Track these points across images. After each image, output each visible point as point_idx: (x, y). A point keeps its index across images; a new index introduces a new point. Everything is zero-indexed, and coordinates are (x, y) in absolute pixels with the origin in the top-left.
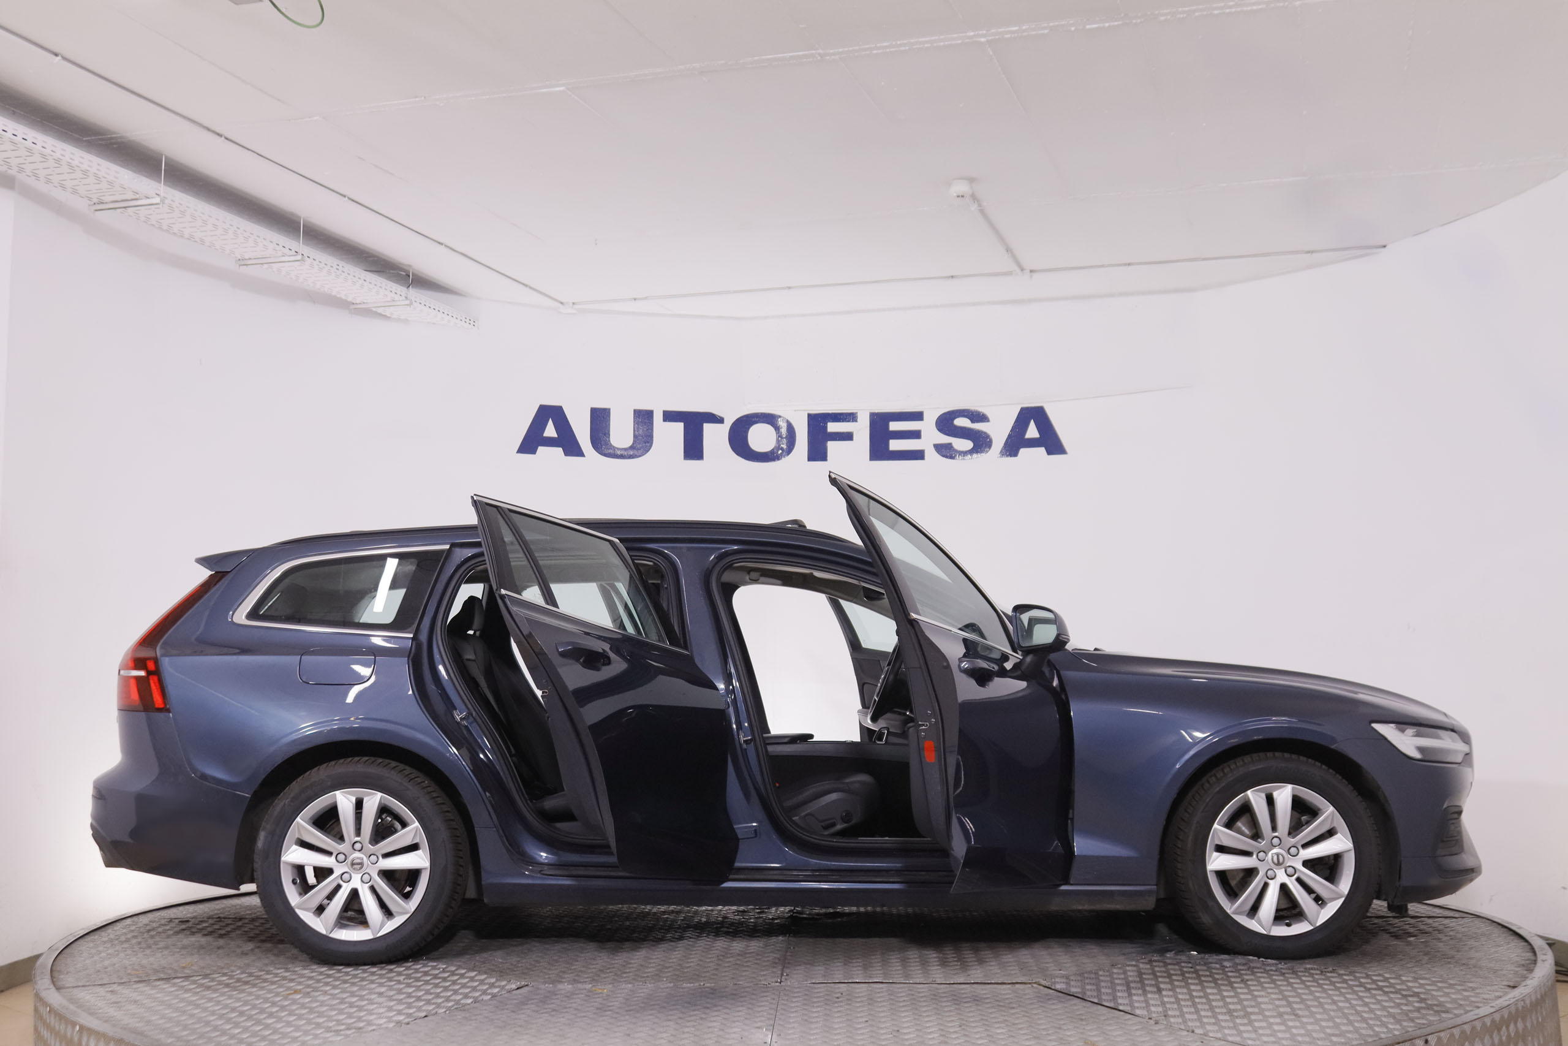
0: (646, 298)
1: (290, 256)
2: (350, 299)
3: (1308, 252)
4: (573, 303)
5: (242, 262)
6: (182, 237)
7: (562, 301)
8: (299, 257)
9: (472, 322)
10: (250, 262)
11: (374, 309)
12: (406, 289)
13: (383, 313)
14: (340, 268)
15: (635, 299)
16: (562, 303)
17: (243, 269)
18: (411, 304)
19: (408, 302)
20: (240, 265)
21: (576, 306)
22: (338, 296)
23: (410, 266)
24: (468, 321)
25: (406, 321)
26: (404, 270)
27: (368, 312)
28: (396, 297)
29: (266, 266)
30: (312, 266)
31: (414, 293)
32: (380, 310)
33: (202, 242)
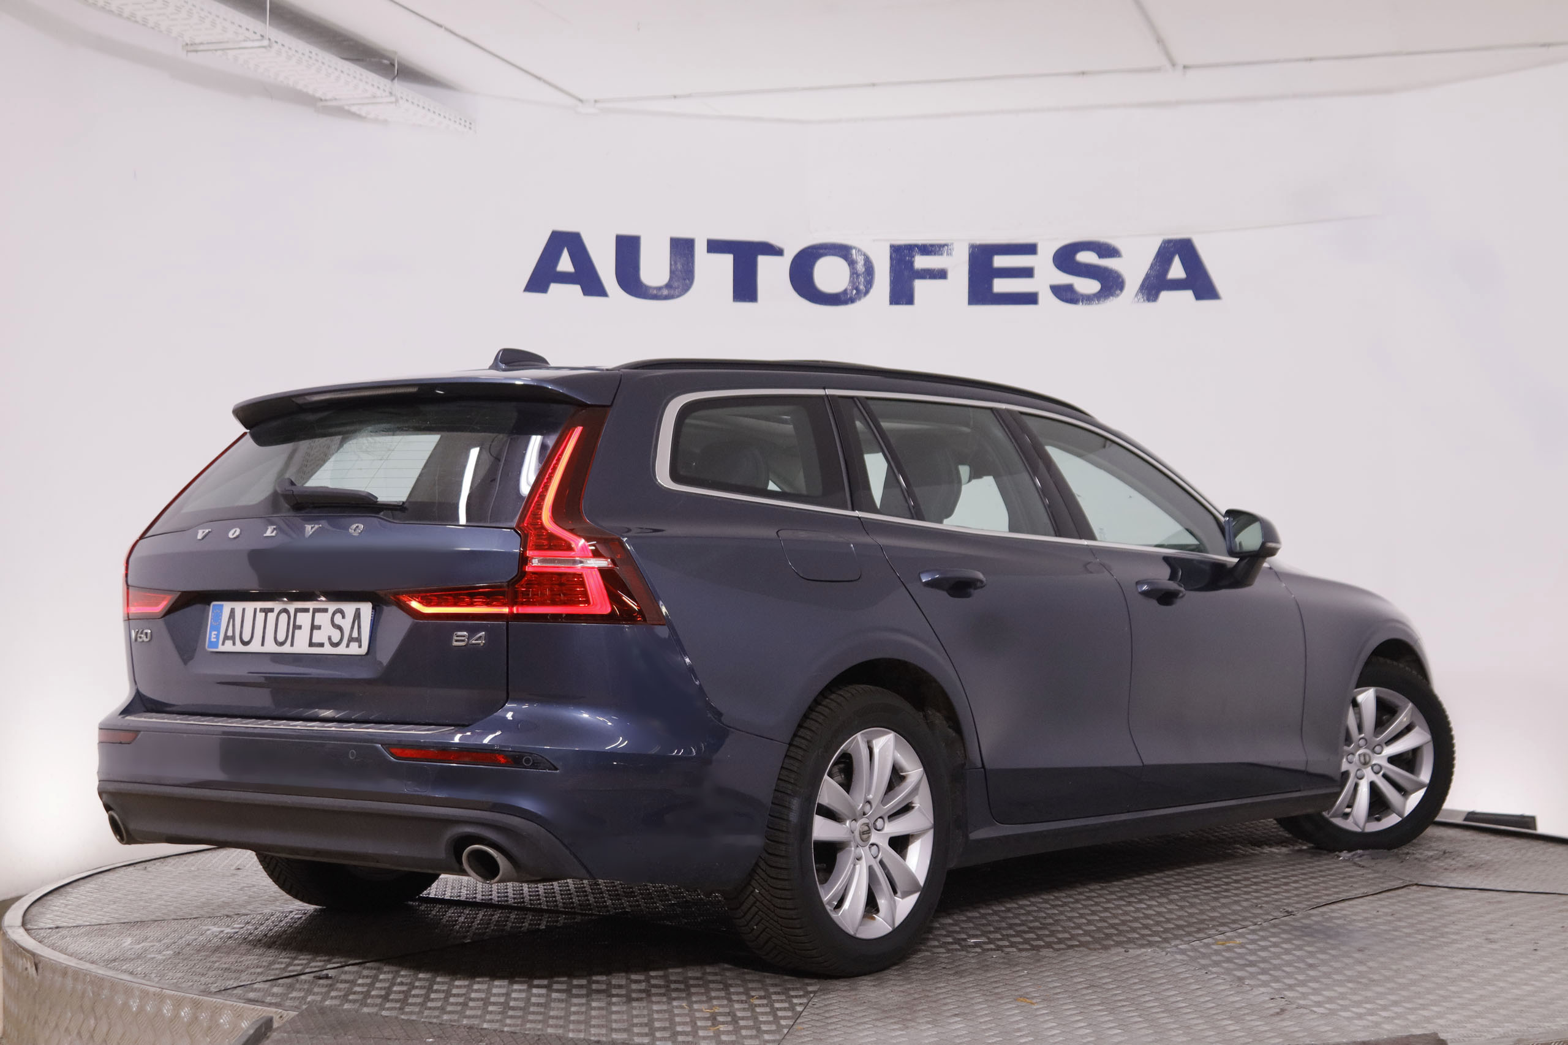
0: (689, 96)
1: (253, 41)
2: (318, 94)
3: (1544, 45)
4: (596, 101)
5: (191, 47)
6: (120, 15)
7: (581, 97)
8: (265, 43)
9: (467, 124)
10: (201, 47)
11: (347, 108)
12: (390, 82)
13: (358, 112)
14: (313, 55)
15: (675, 97)
16: (581, 101)
17: (192, 55)
18: (397, 101)
19: (393, 99)
20: (188, 51)
21: (598, 105)
22: (305, 90)
23: (395, 53)
24: (463, 122)
25: (385, 122)
26: (387, 58)
27: (341, 111)
28: (379, 93)
29: (219, 53)
30: (279, 53)
31: (400, 88)
32: (354, 109)
33: (145, 23)
